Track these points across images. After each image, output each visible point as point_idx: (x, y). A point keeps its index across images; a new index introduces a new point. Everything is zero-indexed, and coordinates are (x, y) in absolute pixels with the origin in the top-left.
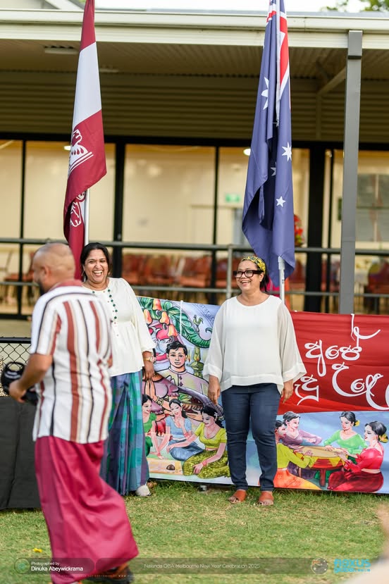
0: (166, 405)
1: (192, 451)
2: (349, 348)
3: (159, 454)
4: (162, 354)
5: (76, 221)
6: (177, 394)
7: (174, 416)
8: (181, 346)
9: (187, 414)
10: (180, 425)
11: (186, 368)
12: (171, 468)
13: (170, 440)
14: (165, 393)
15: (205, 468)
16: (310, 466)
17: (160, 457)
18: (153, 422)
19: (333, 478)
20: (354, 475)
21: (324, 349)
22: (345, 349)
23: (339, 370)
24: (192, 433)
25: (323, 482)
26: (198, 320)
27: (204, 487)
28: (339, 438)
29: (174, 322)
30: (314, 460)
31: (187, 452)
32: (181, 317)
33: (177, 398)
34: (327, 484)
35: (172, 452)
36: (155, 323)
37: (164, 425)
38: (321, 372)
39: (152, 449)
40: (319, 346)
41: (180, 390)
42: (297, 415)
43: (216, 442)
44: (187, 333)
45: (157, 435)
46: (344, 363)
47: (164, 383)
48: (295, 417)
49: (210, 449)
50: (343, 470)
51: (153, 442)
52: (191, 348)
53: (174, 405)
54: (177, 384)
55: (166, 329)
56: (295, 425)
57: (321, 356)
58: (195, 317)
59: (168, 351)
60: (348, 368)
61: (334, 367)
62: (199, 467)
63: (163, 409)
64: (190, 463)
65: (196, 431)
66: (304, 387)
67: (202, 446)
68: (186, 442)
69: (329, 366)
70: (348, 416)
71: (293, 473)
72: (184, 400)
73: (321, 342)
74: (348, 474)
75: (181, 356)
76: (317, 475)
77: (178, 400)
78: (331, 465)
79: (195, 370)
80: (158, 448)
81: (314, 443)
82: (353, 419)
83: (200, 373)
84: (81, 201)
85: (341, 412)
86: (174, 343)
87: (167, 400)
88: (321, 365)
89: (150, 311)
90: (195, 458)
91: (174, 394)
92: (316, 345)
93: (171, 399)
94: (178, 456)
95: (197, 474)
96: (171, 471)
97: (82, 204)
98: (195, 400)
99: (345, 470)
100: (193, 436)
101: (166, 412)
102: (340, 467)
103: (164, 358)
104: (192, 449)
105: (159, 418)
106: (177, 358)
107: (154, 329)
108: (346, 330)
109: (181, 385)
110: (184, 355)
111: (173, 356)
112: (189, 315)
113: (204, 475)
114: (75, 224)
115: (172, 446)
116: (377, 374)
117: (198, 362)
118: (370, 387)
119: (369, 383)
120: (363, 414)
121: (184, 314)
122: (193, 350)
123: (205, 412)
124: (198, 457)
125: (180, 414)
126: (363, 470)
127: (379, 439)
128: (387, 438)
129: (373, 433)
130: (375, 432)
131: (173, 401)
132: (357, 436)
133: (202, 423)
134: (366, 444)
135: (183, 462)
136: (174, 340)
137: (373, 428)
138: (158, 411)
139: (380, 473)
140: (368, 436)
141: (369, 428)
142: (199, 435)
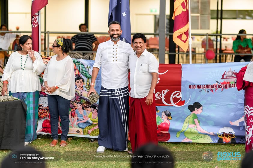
0: (75, 104)
1: (87, 124)
3: (73, 126)
5: (35, 25)
6: (80, 99)
7: (79, 109)
8: (81, 78)
9: (85, 108)
10: (81, 113)
11: (84, 88)
12: (78, 132)
13: (77, 120)
14: (75, 99)
15: (93, 131)
17: (73, 127)
18: (70, 112)
24: (87, 117)
26: (88, 67)
27: (92, 140)
29: (78, 68)
31: (85, 125)
32: (81, 66)
33: (80, 101)
35: (78, 125)
37: (75, 113)
39: (70, 123)
41: (81, 98)
43: (97, 120)
44: (84, 73)
45: (72, 117)
49: (95, 123)
51: (70, 120)
52: (85, 79)
53: (79, 104)
54: (79, 95)
58: (87, 66)
59: (76, 81)
62: (90, 131)
63: (74, 106)
64: (86, 129)
67: (91, 122)
68: (84, 120)
72: (83, 102)
75: (81, 83)
77: (80, 102)
79: (87, 89)
80: (72, 123)
82: (156, 110)
84: (37, 16)
86: (78, 77)
87: (76, 102)
90: (88, 127)
91: (78, 100)
93: (77, 102)
94: (81, 126)
95: (89, 134)
96: (78, 133)
97: (37, 17)
98: (88, 102)
100: (87, 118)
101: (75, 107)
104: (87, 123)
105: (72, 110)
106: (79, 84)
109: (81, 95)
110: (83, 82)
111: (78, 83)
112: (84, 65)
113: (92, 135)
114: (35, 26)
115: (78, 122)
116: (167, 90)
117: (89, 85)
118: (163, 95)
119: (163, 94)
120: (160, 107)
121: (82, 65)
122: (86, 80)
123: (92, 107)
124: (89, 127)
125: (81, 108)
126: (161, 132)
127: (168, 118)
128: (171, 118)
129: (165, 115)
130: (166, 115)
131: (78, 103)
132: (159, 117)
133: (91, 112)
134: (162, 121)
135: (83, 129)
136: (78, 76)
137: (165, 114)
138: (72, 107)
139: (169, 133)
140: (163, 117)
141: (163, 114)
142: (90, 117)
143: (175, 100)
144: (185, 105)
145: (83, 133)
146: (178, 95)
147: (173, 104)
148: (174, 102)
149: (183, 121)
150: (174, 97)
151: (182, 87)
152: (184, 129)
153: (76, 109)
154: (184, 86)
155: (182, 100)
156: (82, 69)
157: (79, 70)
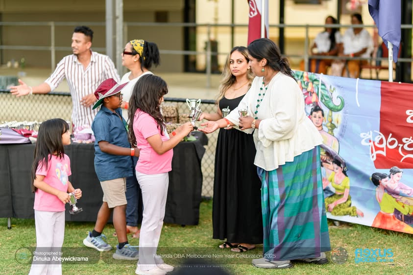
1: (327, 193)
5: (251, 13)
8: (320, 109)
9: (324, 164)
11: (324, 127)
15: (335, 208)
16: (410, 214)
24: (326, 180)
26: (332, 90)
29: (317, 91)
30: (412, 209)
32: (320, 86)
36: (304, 91)
42: (401, 170)
43: (342, 188)
44: (325, 100)
48: (399, 172)
49: (339, 193)
55: (311, 95)
56: (398, 178)
58: (331, 87)
59: (311, 113)
62: (332, 206)
65: (329, 178)
66: (406, 147)
67: (333, 190)
71: (398, 218)
72: (322, 153)
75: (320, 118)
79: (329, 129)
81: (408, 194)
83: (332, 132)
86: (316, 107)
89: (301, 82)
90: (329, 199)
95: (330, 212)
98: (328, 153)
100: (327, 182)
104: (326, 191)
106: (317, 119)
110: (321, 116)
111: (315, 117)
112: (326, 85)
113: (335, 213)
114: (251, 15)
117: (331, 123)
121: (323, 84)
122: (328, 112)
123: (335, 163)
124: (331, 198)
133: (333, 172)
136: (315, 105)
142: (331, 181)
156: (321, 92)
157: (318, 95)
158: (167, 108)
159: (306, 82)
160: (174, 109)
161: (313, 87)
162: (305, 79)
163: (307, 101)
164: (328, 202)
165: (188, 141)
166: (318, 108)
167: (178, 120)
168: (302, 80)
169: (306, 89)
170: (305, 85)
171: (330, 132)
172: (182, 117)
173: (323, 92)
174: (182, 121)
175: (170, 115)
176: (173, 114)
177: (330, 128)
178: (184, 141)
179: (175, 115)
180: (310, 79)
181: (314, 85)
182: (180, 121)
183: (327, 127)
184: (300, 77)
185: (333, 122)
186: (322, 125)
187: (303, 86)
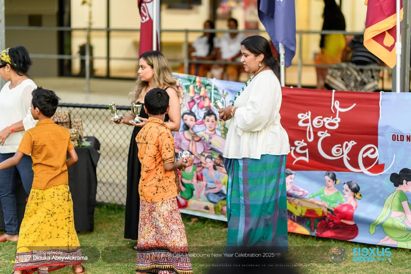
0: (203, 159)
1: (220, 196)
2: (330, 119)
3: (199, 197)
4: (201, 120)
5: (143, 18)
6: (210, 151)
7: (208, 168)
8: (213, 114)
9: (217, 167)
11: (217, 131)
13: (206, 187)
14: (202, 150)
16: (303, 214)
17: (199, 199)
18: (195, 172)
19: (320, 225)
20: (335, 224)
21: (312, 119)
22: (327, 120)
23: (323, 137)
24: (220, 183)
25: (313, 228)
26: (225, 94)
28: (323, 193)
29: (209, 95)
30: (305, 210)
31: (217, 197)
32: (213, 91)
33: (210, 154)
34: (316, 230)
35: (207, 196)
36: (197, 96)
37: (202, 175)
38: (310, 138)
39: (195, 192)
40: (308, 116)
42: (293, 172)
45: (197, 182)
46: (326, 131)
47: (202, 142)
48: (291, 174)
50: (327, 219)
51: (195, 188)
53: (208, 160)
54: (208, 143)
55: (204, 100)
56: (291, 181)
57: (309, 125)
58: (223, 92)
59: (204, 118)
60: (329, 135)
61: (319, 134)
62: (226, 209)
63: (201, 163)
64: (219, 205)
65: (223, 181)
66: (298, 150)
68: (216, 189)
69: (315, 133)
70: (330, 175)
71: (291, 219)
72: (215, 156)
73: (310, 113)
74: (331, 223)
75: (213, 122)
76: (308, 223)
77: (211, 156)
78: (317, 215)
80: (198, 192)
81: (301, 196)
82: (334, 178)
84: (148, 2)
85: (325, 172)
86: (209, 111)
87: (204, 156)
88: (309, 132)
89: (194, 87)
90: (223, 202)
91: (208, 151)
92: (306, 115)
93: (206, 155)
94: (212, 199)
95: (223, 215)
96: (207, 211)
97: (148, 5)
98: (221, 157)
99: (329, 220)
101: (203, 165)
102: (324, 217)
103: (202, 123)
105: (198, 169)
107: (196, 100)
108: (328, 104)
110: (214, 121)
111: (208, 121)
112: (219, 89)
114: (143, 20)
115: (207, 192)
116: (351, 142)
117: (224, 127)
118: (346, 152)
119: (346, 148)
120: (341, 174)
121: (216, 89)
125: (212, 167)
126: (342, 221)
127: (355, 196)
128: (361, 195)
129: (350, 190)
130: (352, 190)
131: (208, 157)
132: (338, 193)
133: (226, 175)
134: (344, 200)
135: (215, 205)
136: (208, 109)
137: (350, 187)
138: (198, 164)
139: (355, 225)
140: (346, 192)
141: (346, 186)
142: (225, 184)
143: (368, 162)
144: (384, 172)
145: (214, 212)
146: (373, 153)
147: (363, 169)
148: (366, 166)
149: (382, 203)
150: (365, 156)
151: (379, 137)
152: (380, 219)
153: (203, 167)
154: (383, 135)
155: (379, 163)
156: (214, 97)
157: (210, 99)
158: (59, 113)
159: (198, 87)
160: (67, 114)
161: (205, 92)
162: (197, 84)
163: (200, 106)
164: (221, 204)
165: (82, 146)
166: (211, 112)
167: (71, 125)
168: (194, 85)
169: (199, 94)
170: (197, 90)
171: (223, 136)
172: (74, 122)
173: (216, 97)
174: (75, 126)
175: (62, 120)
176: (65, 119)
177: (223, 132)
178: (79, 146)
179: (67, 120)
180: (203, 83)
181: (207, 90)
182: (72, 126)
183: (220, 130)
184: (192, 82)
185: (226, 126)
186: (215, 129)
187: (196, 91)
